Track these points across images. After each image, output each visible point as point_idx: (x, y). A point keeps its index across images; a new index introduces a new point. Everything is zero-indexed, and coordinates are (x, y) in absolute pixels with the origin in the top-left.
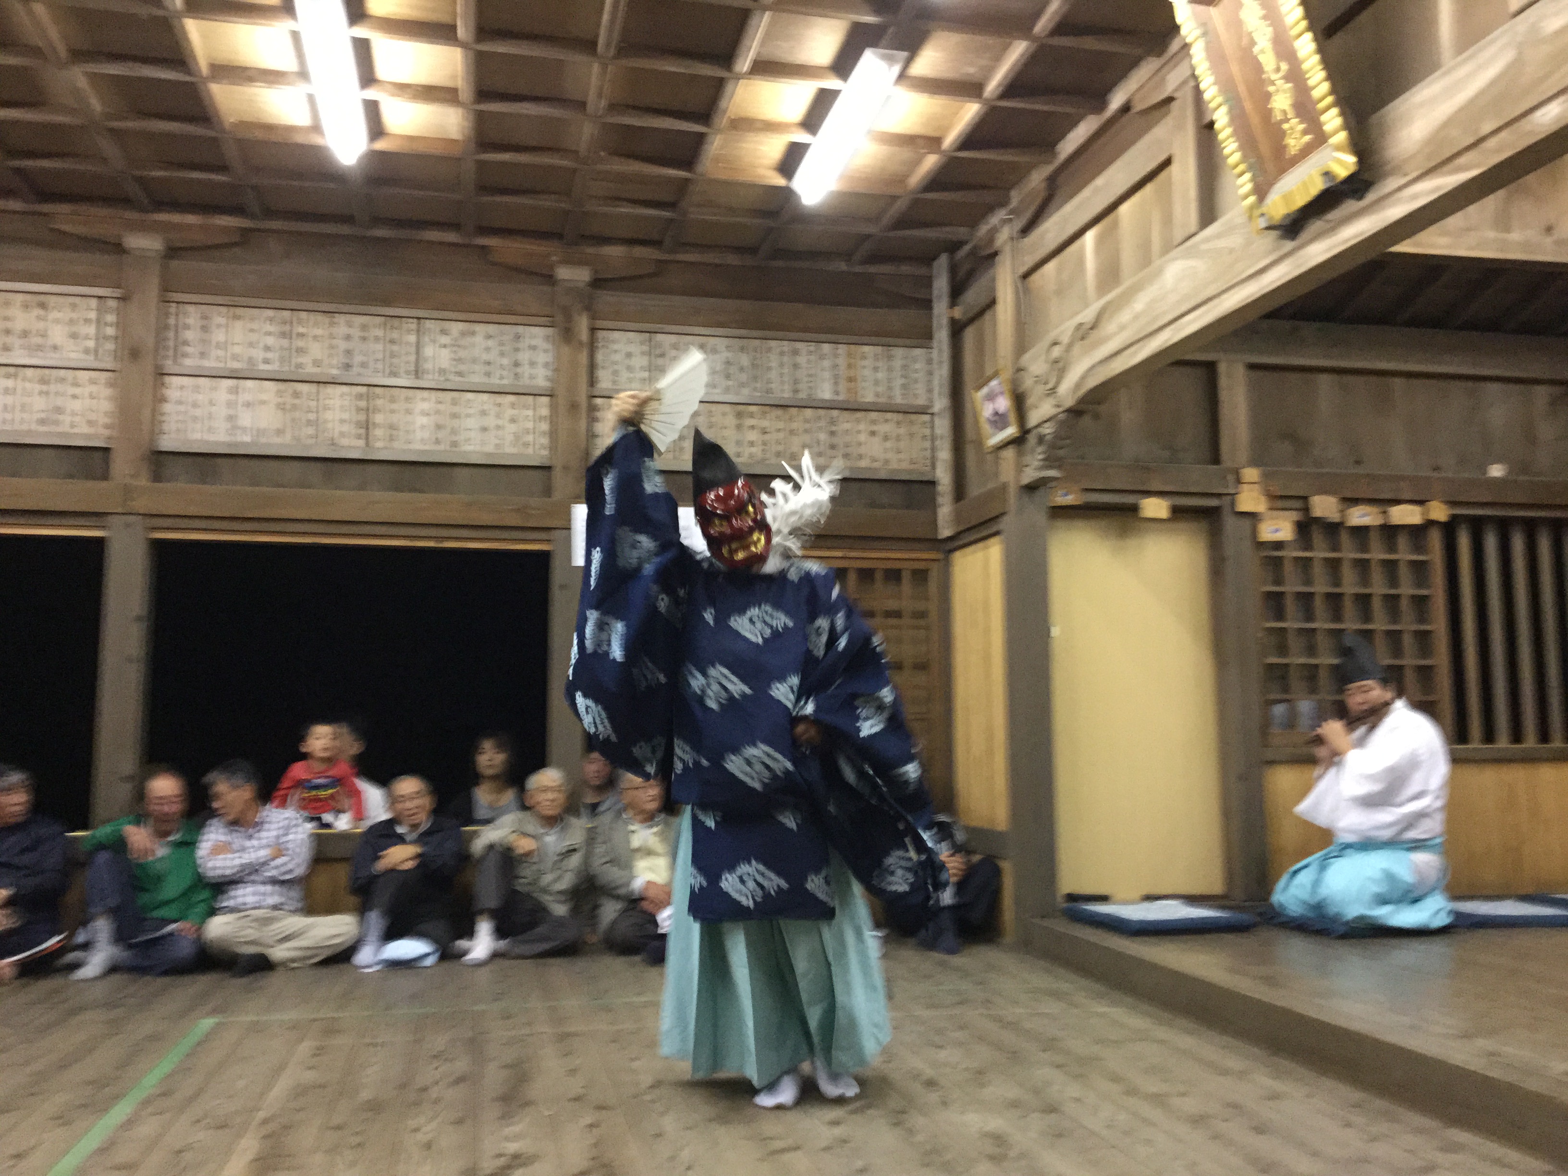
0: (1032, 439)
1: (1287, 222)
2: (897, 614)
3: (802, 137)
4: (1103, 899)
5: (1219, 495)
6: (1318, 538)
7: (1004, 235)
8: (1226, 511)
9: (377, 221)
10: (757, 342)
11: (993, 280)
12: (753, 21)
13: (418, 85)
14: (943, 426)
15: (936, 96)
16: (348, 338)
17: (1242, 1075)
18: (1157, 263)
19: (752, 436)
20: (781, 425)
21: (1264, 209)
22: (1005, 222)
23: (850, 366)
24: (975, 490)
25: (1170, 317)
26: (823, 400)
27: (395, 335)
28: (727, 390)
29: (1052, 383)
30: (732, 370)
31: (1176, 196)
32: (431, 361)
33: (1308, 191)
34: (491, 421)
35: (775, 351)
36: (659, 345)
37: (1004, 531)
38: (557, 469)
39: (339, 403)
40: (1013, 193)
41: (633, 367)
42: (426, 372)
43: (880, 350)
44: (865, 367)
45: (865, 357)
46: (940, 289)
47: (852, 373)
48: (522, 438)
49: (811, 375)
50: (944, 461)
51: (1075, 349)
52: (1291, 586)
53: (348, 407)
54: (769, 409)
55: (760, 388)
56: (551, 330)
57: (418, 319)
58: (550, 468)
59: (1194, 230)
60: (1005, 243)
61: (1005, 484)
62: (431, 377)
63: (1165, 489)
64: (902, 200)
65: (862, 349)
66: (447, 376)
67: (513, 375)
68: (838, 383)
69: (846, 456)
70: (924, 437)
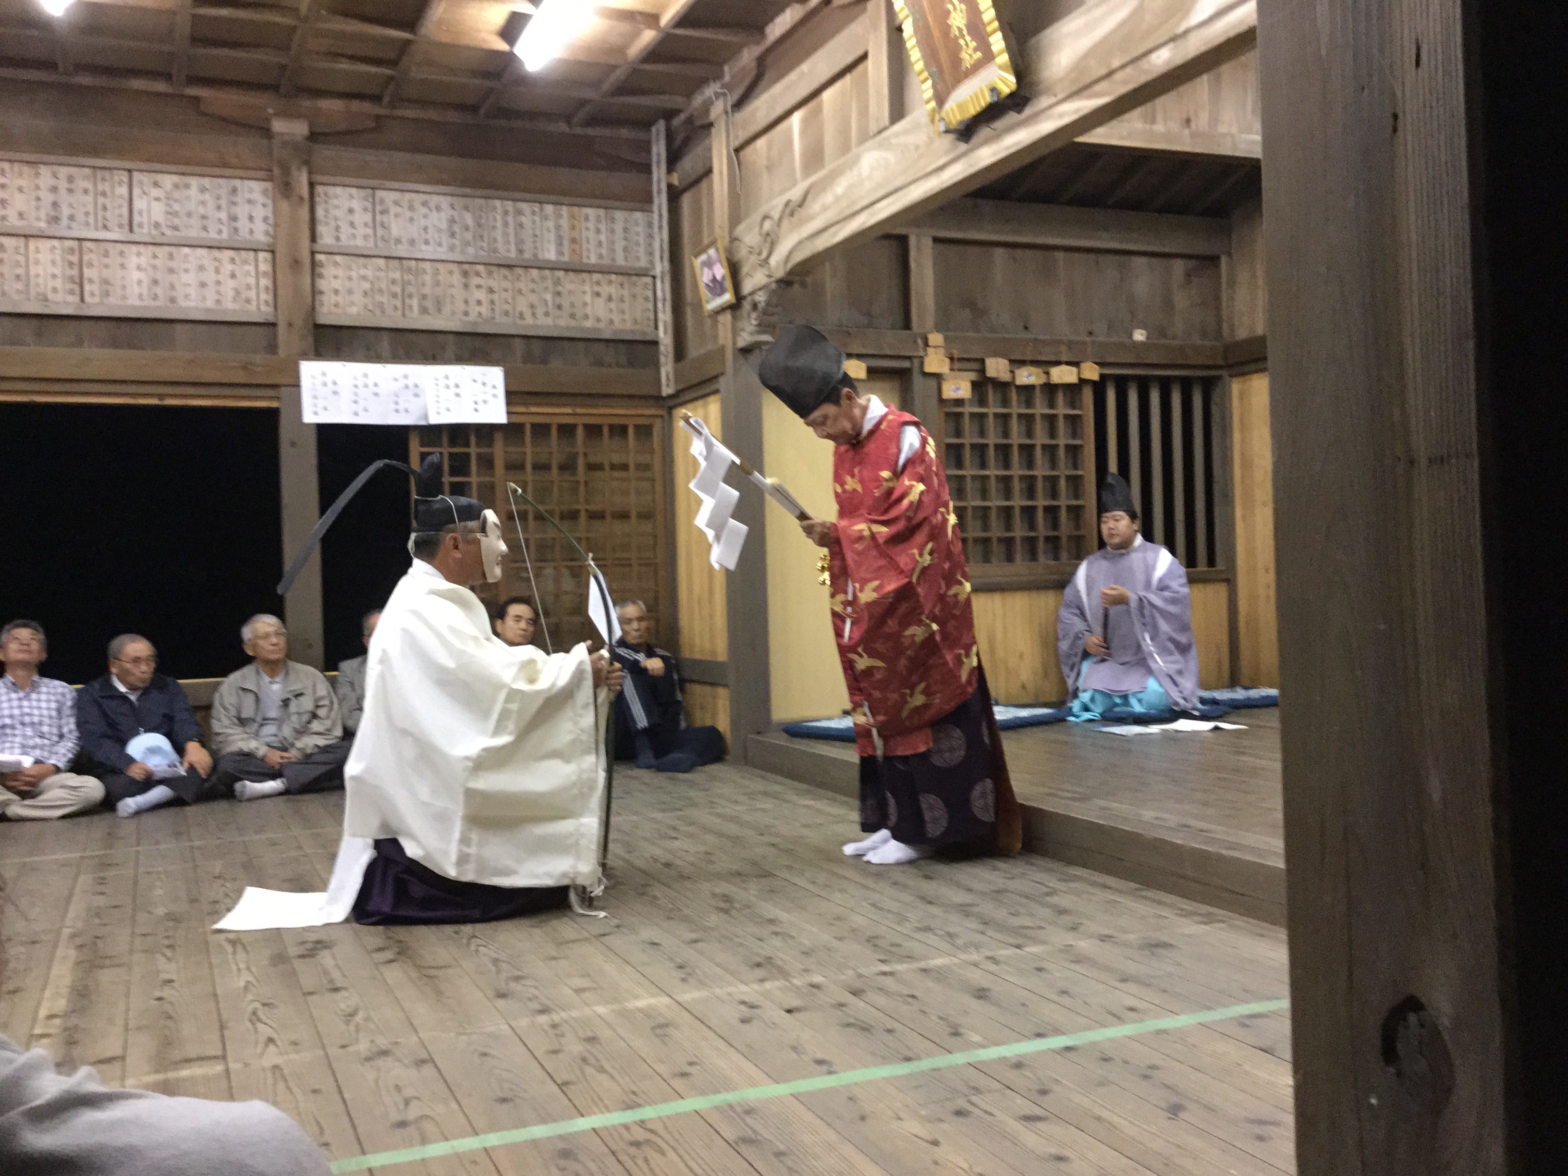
0: (747, 305)
1: (962, 127)
2: (624, 467)
3: (524, 7)
5: (909, 358)
6: (991, 395)
7: (717, 109)
8: (916, 371)
9: (80, 68)
10: (481, 201)
11: (710, 150)
14: (664, 289)
16: (54, 189)
18: (855, 150)
19: (481, 295)
20: (507, 284)
21: (943, 114)
22: (717, 95)
23: (573, 228)
24: (694, 351)
25: (865, 202)
26: (550, 261)
27: (106, 187)
28: (452, 248)
29: (764, 254)
30: (456, 228)
31: (872, 90)
32: (145, 214)
33: (979, 103)
34: (210, 276)
35: (499, 211)
36: (382, 201)
37: (722, 390)
38: (282, 329)
39: (49, 257)
40: (726, 68)
41: (356, 223)
42: (141, 225)
43: (601, 212)
44: (587, 229)
45: (587, 219)
46: (659, 155)
47: (576, 234)
48: (245, 294)
49: (535, 236)
50: (665, 322)
51: (785, 224)
52: (969, 439)
53: (59, 261)
54: (495, 269)
55: (486, 247)
56: (270, 184)
57: (131, 171)
58: (275, 325)
59: (887, 123)
60: (719, 115)
61: (723, 346)
62: (146, 230)
63: (863, 351)
64: (621, 69)
65: (584, 210)
66: (163, 230)
67: (232, 230)
68: (561, 245)
69: (572, 316)
70: (647, 299)
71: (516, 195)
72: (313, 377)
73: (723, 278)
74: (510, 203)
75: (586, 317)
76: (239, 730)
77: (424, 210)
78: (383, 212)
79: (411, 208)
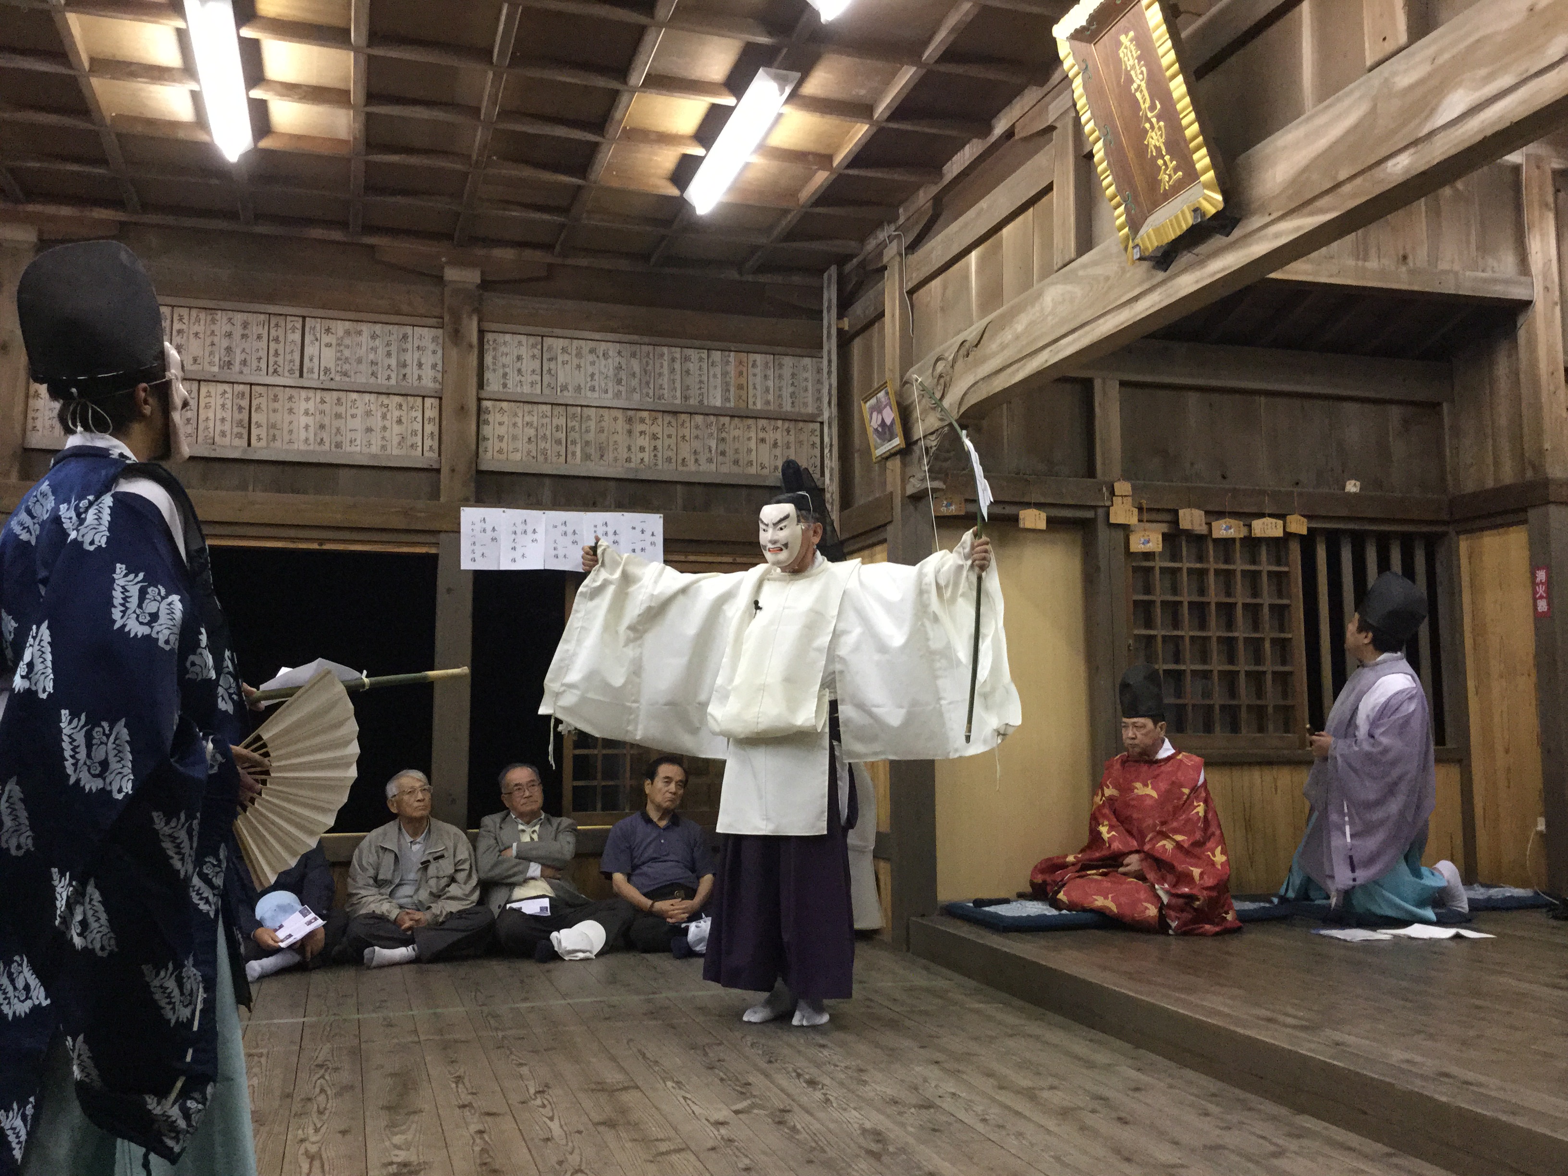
0: (917, 450)
1: (1159, 253)
3: (697, 150)
5: (1094, 508)
6: (1185, 548)
7: (891, 251)
8: (1101, 527)
9: (259, 217)
10: (649, 348)
11: (883, 293)
12: (648, 38)
13: (306, 87)
14: (831, 435)
15: (828, 116)
16: (229, 335)
17: (1108, 1067)
18: (1036, 286)
19: (644, 441)
20: (671, 431)
21: (1138, 240)
22: (891, 238)
23: (741, 374)
24: (861, 498)
26: (715, 407)
27: (279, 333)
28: (618, 395)
29: (938, 395)
30: (623, 375)
31: (1057, 221)
32: (316, 360)
33: (1180, 226)
34: (376, 422)
35: (666, 357)
36: (550, 348)
37: (889, 538)
38: (445, 471)
39: (220, 401)
40: (901, 210)
41: (523, 370)
42: (311, 371)
43: (770, 358)
44: (755, 375)
45: (754, 365)
46: (830, 301)
47: (743, 381)
48: (410, 441)
49: (701, 382)
50: (832, 469)
51: (960, 365)
52: (1159, 595)
53: (229, 405)
54: (660, 415)
55: (651, 394)
56: (440, 331)
57: (304, 318)
58: (438, 471)
59: (1073, 255)
60: (893, 258)
61: (891, 493)
62: (316, 376)
63: (1042, 500)
64: (793, 213)
65: (752, 356)
66: (332, 376)
67: (401, 377)
68: (728, 390)
69: (736, 462)
70: (813, 445)
71: (684, 342)
72: (473, 524)
74: (678, 350)
75: (751, 463)
76: (374, 890)
77: (592, 357)
78: (550, 360)
79: (579, 355)
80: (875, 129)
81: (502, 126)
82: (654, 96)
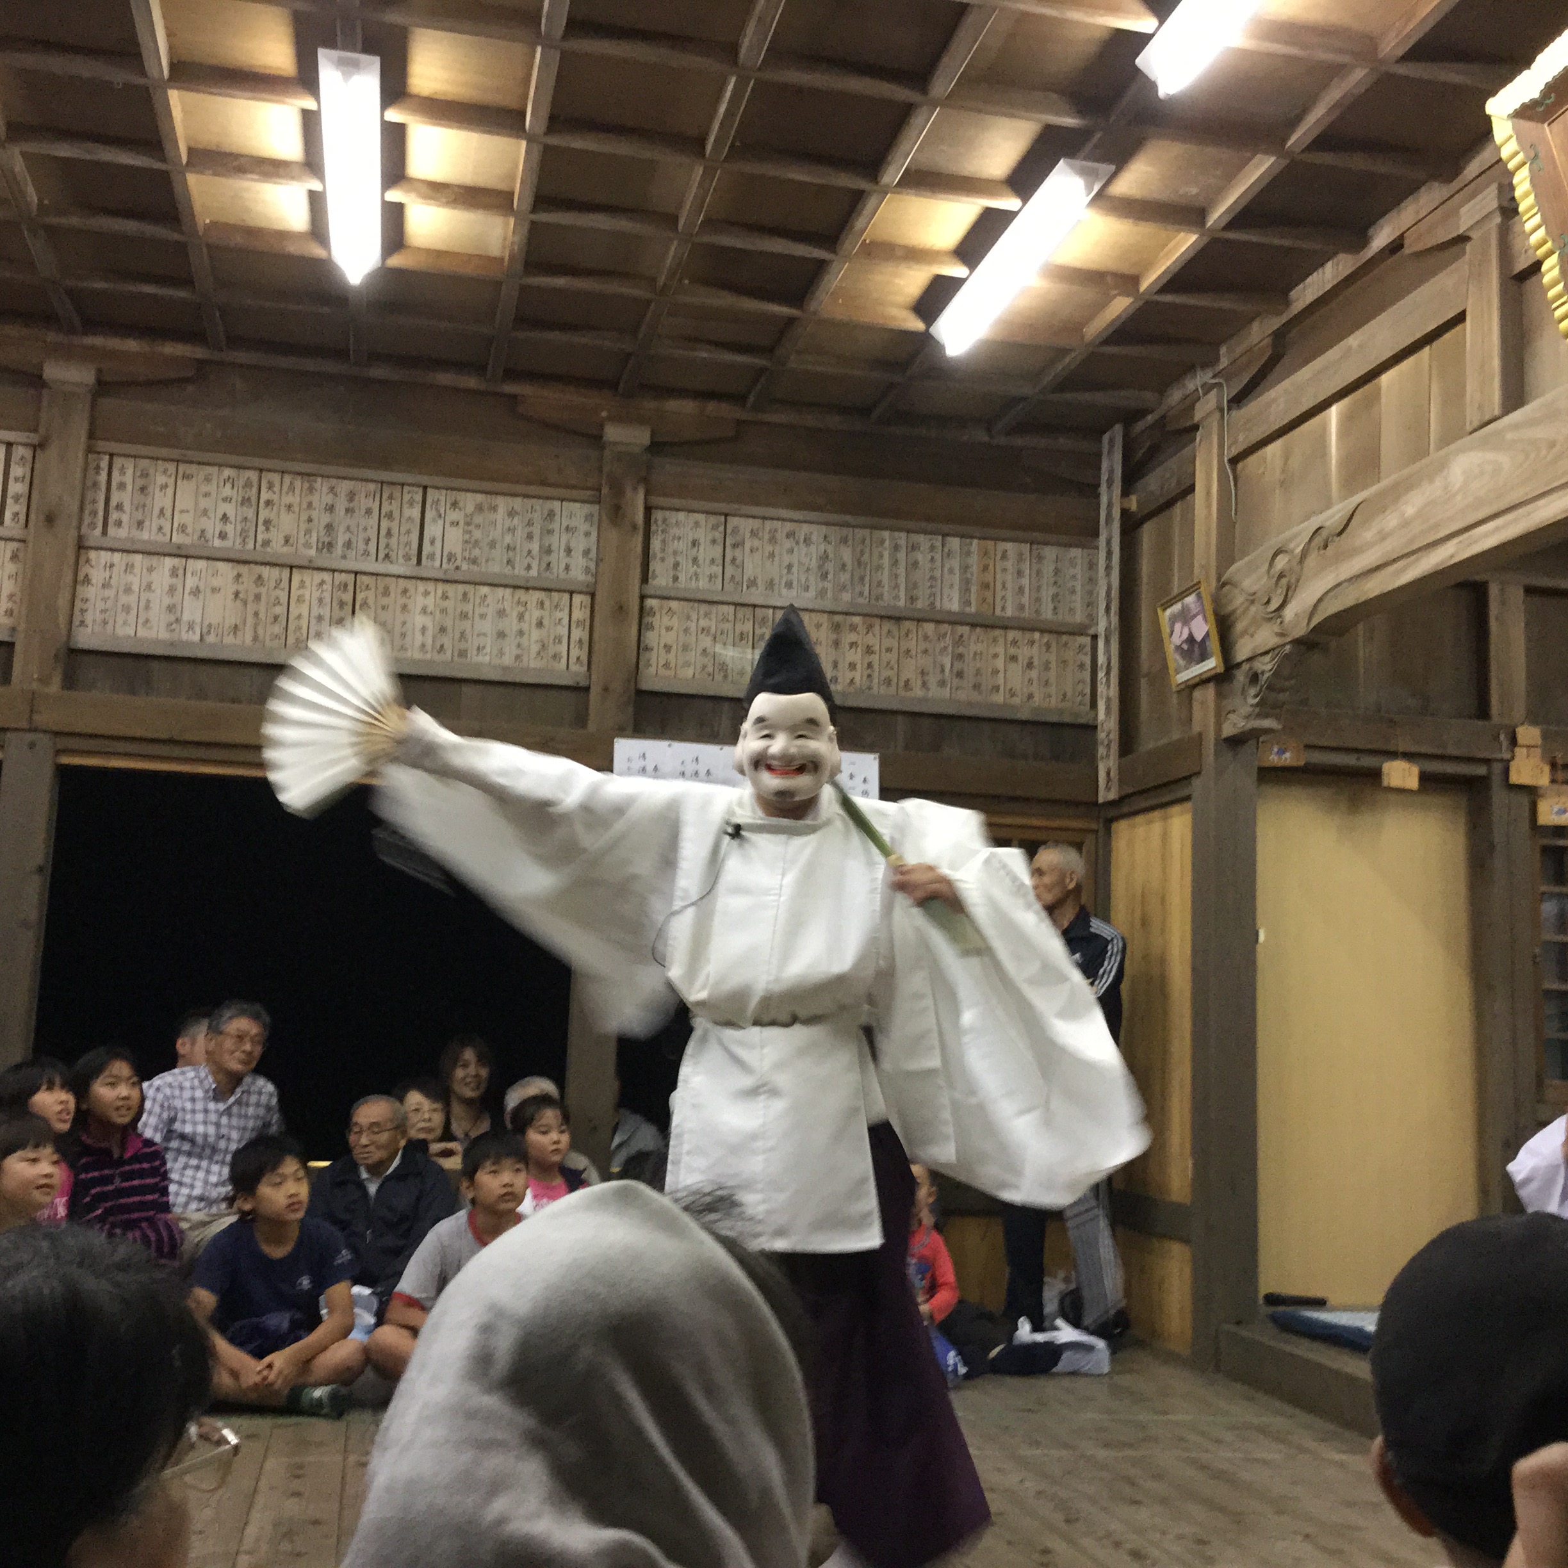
0: (1241, 676)
3: (957, 270)
4: (1319, 1303)
5: (1487, 762)
7: (1206, 406)
8: (1496, 781)
9: (375, 357)
10: (864, 532)
12: (916, 120)
13: (459, 186)
14: (1108, 653)
15: (1143, 223)
16: (330, 509)
18: (1434, 455)
19: (855, 656)
20: (892, 643)
22: (1207, 388)
23: (986, 568)
24: (1149, 742)
26: (949, 612)
27: (394, 506)
28: (822, 593)
29: (1274, 605)
30: (830, 567)
32: (438, 544)
34: (511, 624)
35: (887, 543)
36: (735, 530)
37: (1195, 795)
38: (595, 692)
39: (316, 594)
40: (1223, 350)
41: (701, 558)
42: (432, 557)
43: (1026, 548)
44: (1005, 570)
45: (1004, 556)
46: (1111, 472)
47: (989, 577)
48: (552, 650)
49: (932, 578)
50: (1108, 700)
51: (1312, 561)
53: (328, 599)
54: (877, 621)
55: (866, 593)
56: (597, 507)
57: (425, 488)
58: (587, 689)
59: (1497, 412)
60: (1208, 415)
61: (1200, 735)
62: (437, 563)
63: (1414, 749)
64: (1073, 355)
65: (1003, 546)
66: (458, 563)
67: (544, 566)
68: (968, 590)
69: (977, 687)
70: (1082, 666)
71: (911, 524)
72: (630, 759)
73: (1207, 635)
74: (903, 535)
75: (996, 689)
77: (788, 544)
78: (735, 546)
79: (773, 540)
80: (1206, 240)
81: (707, 239)
82: (914, 198)
